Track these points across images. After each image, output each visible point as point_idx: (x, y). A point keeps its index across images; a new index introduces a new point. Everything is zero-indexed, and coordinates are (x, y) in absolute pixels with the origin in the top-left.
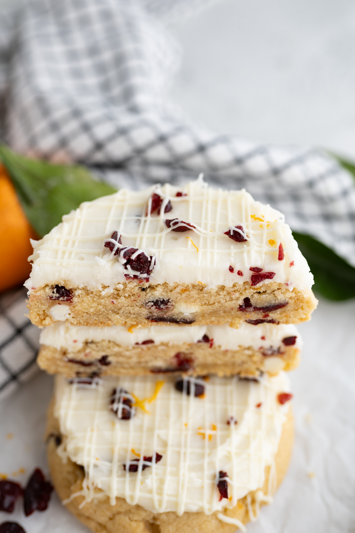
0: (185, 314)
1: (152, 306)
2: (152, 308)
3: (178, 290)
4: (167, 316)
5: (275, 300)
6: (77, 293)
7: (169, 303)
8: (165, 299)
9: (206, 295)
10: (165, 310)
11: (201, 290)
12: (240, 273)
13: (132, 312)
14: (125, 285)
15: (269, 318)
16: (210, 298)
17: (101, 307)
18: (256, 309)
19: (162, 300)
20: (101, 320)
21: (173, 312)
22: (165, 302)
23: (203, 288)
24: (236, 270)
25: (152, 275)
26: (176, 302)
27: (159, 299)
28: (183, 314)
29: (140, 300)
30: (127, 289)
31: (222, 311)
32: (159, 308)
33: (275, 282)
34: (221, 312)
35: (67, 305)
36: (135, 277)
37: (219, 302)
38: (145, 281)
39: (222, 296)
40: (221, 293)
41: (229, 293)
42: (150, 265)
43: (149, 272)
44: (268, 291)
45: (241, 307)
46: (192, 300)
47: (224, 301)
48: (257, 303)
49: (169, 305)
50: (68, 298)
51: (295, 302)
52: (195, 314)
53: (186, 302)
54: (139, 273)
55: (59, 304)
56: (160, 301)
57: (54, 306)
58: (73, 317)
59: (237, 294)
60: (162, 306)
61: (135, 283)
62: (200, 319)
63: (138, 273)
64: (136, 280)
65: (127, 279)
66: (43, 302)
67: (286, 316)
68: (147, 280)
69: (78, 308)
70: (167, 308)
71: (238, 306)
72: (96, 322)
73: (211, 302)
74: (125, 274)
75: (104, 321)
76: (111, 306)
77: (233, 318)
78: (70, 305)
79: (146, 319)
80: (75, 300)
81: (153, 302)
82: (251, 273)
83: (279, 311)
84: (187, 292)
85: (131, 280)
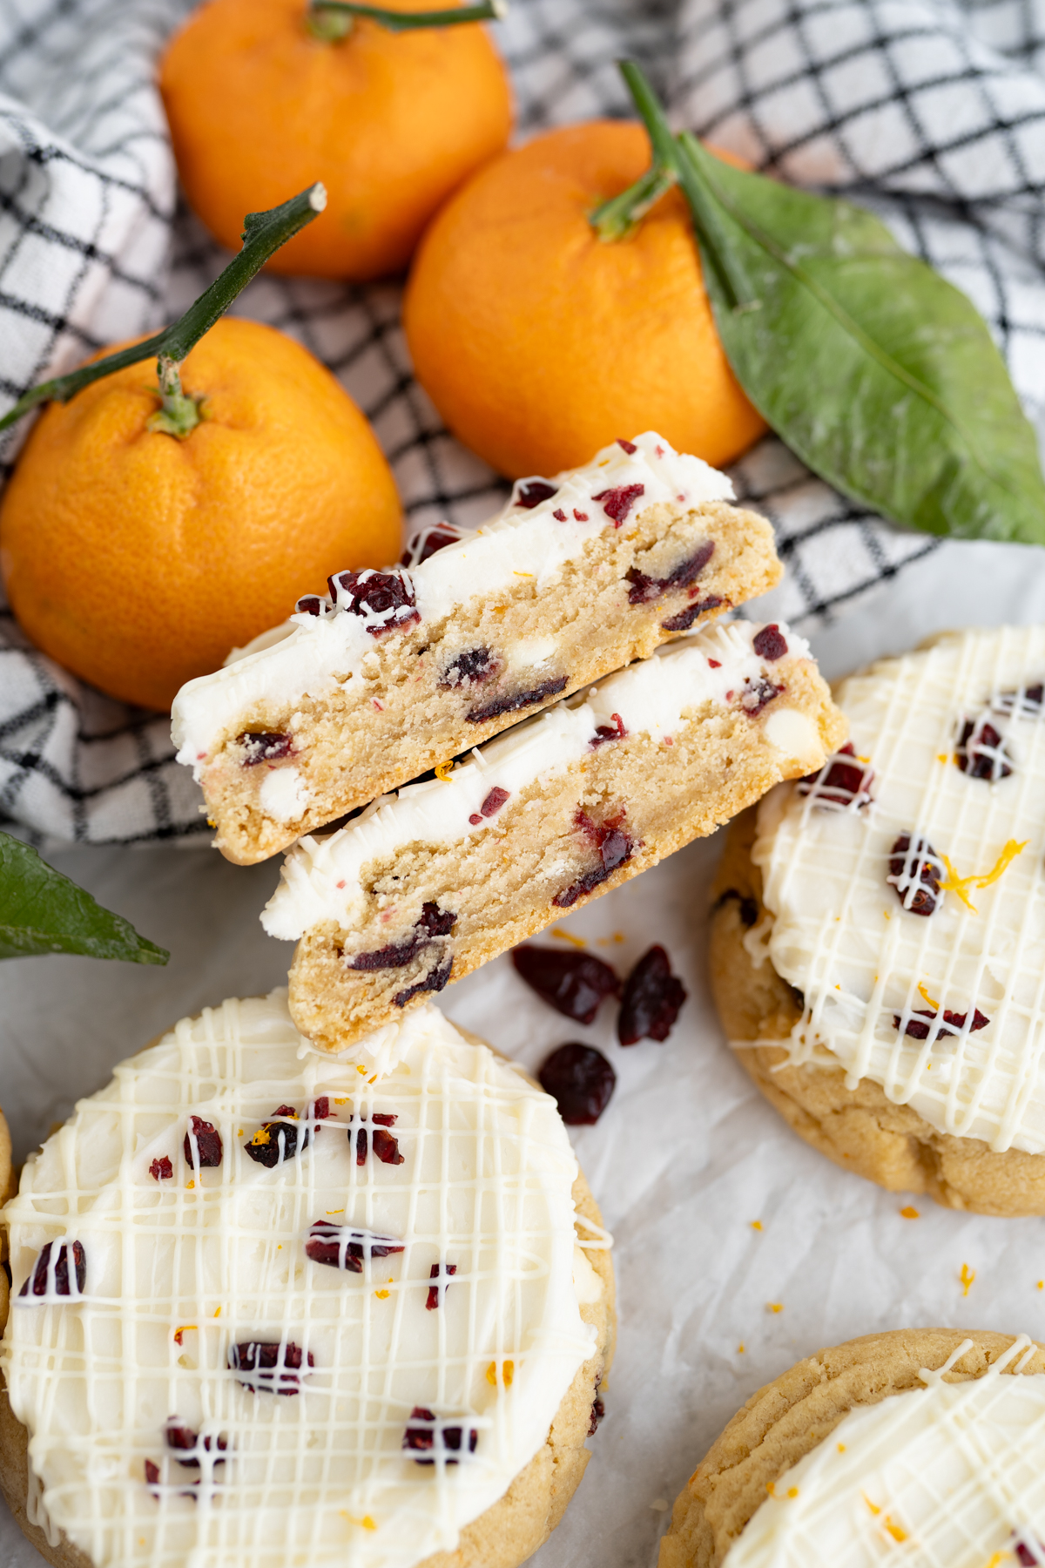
0: (537, 666)
1: (461, 677)
2: (463, 681)
3: (488, 614)
4: (503, 688)
5: (684, 544)
6: (296, 723)
7: (490, 656)
8: (475, 648)
9: (549, 599)
10: (491, 674)
11: (534, 597)
12: (580, 517)
13: (429, 714)
14: (380, 651)
15: (702, 596)
16: (560, 602)
17: (360, 733)
18: (664, 585)
19: (471, 652)
20: (379, 771)
21: (509, 671)
22: (480, 656)
23: (533, 589)
24: (568, 513)
25: (419, 603)
26: (502, 645)
27: (464, 653)
28: (532, 666)
29: (429, 674)
30: (390, 658)
31: (603, 623)
32: (477, 677)
33: (657, 505)
34: (603, 627)
35: (287, 765)
36: (390, 623)
37: (584, 606)
38: (413, 622)
39: (581, 587)
40: (574, 579)
41: (589, 574)
42: (404, 586)
43: (408, 601)
44: (660, 535)
45: (631, 593)
46: (529, 624)
47: (591, 595)
48: (656, 567)
49: (493, 658)
50: (282, 744)
51: (725, 534)
52: (556, 656)
53: (521, 635)
54: (392, 608)
55: (272, 768)
56: (469, 654)
57: (263, 781)
58: (317, 794)
59: (605, 566)
60: (479, 667)
61: (397, 636)
62: (574, 664)
63: (388, 613)
64: (394, 631)
65: (376, 637)
66: (236, 781)
67: (733, 576)
68: (416, 616)
69: (316, 760)
70: (493, 667)
71: (627, 595)
72: (370, 780)
73: (570, 612)
74: (366, 626)
75: (386, 769)
76: (378, 722)
77: (635, 631)
78: (295, 763)
79: (466, 720)
80: (299, 742)
81: (455, 664)
82: (601, 505)
83: (709, 568)
84: (510, 611)
85: (384, 635)
